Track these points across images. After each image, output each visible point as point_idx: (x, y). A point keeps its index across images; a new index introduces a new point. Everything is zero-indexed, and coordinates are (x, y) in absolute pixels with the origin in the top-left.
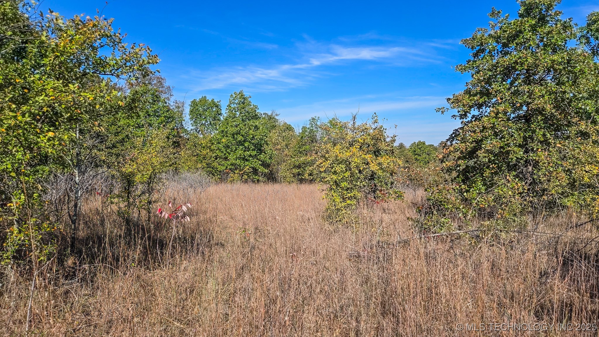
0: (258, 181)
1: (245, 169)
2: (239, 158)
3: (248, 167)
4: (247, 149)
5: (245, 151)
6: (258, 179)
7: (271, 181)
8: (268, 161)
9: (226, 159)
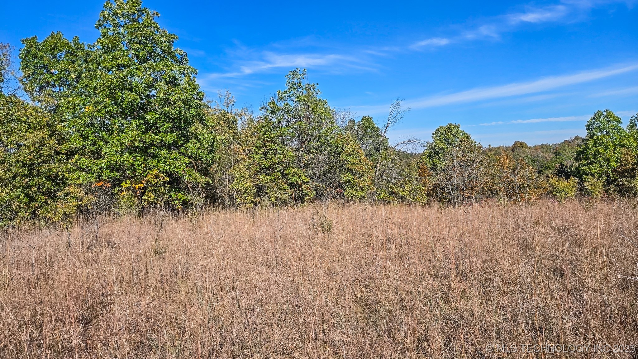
0: (185, 204)
1: (148, 177)
2: (132, 150)
3: (155, 172)
4: (151, 127)
5: (145, 132)
6: (184, 201)
7: (218, 206)
8: (206, 157)
9: (97, 154)
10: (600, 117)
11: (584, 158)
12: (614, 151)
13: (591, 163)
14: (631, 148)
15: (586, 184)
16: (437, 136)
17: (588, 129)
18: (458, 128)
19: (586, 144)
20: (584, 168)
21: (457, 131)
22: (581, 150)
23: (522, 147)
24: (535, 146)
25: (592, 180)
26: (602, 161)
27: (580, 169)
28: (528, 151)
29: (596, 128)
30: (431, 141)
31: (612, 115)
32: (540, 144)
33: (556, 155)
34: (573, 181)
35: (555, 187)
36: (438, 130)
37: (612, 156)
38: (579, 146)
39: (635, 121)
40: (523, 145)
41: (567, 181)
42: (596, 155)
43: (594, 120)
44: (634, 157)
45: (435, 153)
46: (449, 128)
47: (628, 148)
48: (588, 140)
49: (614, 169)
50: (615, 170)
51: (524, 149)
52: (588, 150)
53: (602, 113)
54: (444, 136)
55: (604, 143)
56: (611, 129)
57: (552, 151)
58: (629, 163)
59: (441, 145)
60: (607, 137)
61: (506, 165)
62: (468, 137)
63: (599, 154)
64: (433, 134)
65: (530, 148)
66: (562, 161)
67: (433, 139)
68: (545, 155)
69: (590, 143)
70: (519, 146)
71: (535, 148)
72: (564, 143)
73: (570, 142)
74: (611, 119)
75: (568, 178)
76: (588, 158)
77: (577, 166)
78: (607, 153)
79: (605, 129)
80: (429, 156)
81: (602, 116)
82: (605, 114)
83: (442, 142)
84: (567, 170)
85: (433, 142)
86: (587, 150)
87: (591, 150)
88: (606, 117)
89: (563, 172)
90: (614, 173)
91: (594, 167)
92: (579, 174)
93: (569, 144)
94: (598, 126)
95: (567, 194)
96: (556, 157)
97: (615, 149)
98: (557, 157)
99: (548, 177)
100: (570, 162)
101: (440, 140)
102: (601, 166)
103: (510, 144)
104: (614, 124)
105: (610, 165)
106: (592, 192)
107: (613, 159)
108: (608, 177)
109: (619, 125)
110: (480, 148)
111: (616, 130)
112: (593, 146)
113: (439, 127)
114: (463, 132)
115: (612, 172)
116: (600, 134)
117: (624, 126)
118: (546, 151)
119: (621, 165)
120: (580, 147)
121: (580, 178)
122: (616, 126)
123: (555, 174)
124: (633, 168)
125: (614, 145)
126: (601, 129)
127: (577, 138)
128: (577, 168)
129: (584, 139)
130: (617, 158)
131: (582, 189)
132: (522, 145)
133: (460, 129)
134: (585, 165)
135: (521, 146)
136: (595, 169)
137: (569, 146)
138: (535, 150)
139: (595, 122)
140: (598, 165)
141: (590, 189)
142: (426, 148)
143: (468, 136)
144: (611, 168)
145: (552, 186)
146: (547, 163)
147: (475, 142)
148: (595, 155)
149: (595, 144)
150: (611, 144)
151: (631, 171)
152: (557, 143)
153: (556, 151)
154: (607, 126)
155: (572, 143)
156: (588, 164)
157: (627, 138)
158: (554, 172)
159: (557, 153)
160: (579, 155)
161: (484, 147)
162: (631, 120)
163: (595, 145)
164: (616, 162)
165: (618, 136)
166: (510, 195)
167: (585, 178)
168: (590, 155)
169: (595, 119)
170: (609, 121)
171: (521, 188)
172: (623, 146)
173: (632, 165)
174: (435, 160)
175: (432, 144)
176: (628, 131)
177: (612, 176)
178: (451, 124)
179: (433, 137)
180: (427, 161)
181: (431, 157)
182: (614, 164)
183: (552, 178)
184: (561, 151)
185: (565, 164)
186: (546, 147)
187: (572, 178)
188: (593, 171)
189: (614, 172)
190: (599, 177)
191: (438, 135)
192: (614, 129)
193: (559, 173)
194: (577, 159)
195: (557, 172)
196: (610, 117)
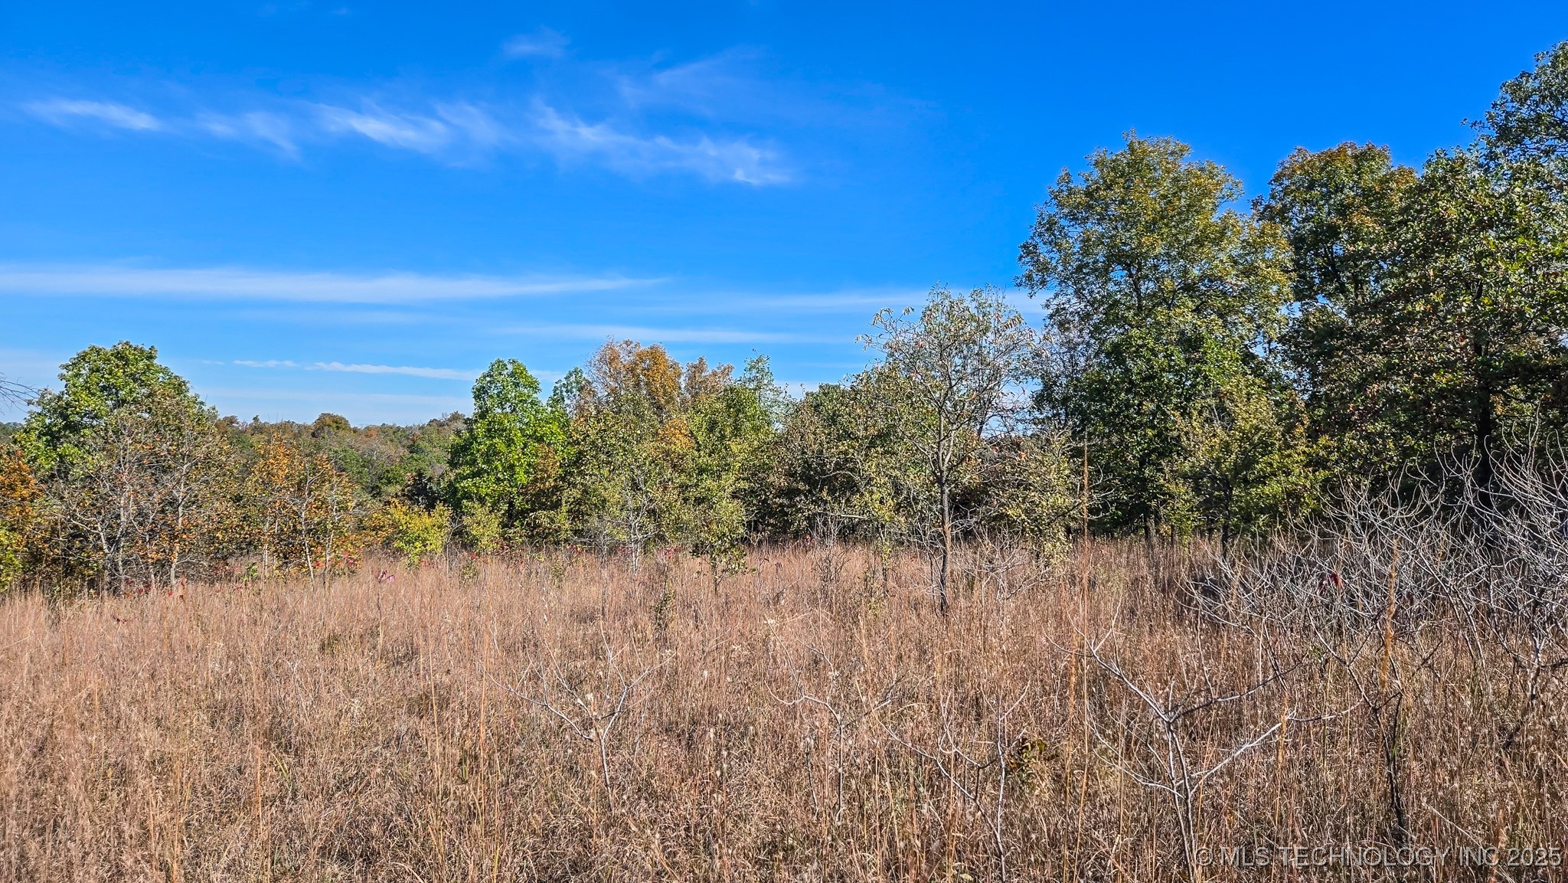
10: (500, 374)
11: (467, 463)
12: (523, 449)
13: (478, 474)
14: (554, 444)
15: (467, 520)
16: (78, 375)
17: (477, 397)
18: (150, 357)
19: (471, 431)
20: (464, 483)
21: (148, 366)
22: (461, 442)
23: (338, 428)
24: (368, 428)
25: (480, 512)
26: (500, 468)
27: (458, 485)
28: (349, 439)
29: (491, 397)
30: (58, 388)
31: (522, 373)
32: (380, 425)
33: (411, 452)
34: (442, 512)
35: (401, 528)
36: (83, 357)
37: (519, 459)
38: (458, 433)
39: (561, 392)
40: (339, 423)
41: (429, 515)
42: (491, 455)
43: (488, 379)
44: (558, 464)
45: (66, 427)
46: (119, 356)
47: (549, 445)
48: (476, 421)
49: (522, 488)
50: (523, 490)
51: (341, 433)
52: (475, 445)
53: (505, 365)
54: (102, 377)
55: (505, 430)
56: (521, 401)
57: (405, 442)
58: (549, 477)
59: (90, 403)
60: (512, 417)
61: (280, 473)
62: (180, 387)
63: (496, 453)
64: (66, 367)
65: (355, 432)
66: (423, 465)
67: (64, 382)
68: (390, 449)
69: (480, 429)
70: (330, 424)
71: (368, 432)
72: (429, 425)
73: (441, 425)
74: (521, 380)
75: (430, 507)
76: (474, 462)
77: (453, 478)
78: (510, 452)
79: (509, 401)
80: (44, 435)
81: (505, 372)
82: (510, 367)
83: (94, 395)
84: (431, 488)
85: (63, 393)
86: (472, 443)
87: (480, 444)
88: (512, 375)
89: (421, 494)
90: (521, 497)
91: (484, 482)
92: (454, 498)
93: (440, 428)
94: (496, 392)
95: (425, 546)
96: (412, 457)
97: (525, 445)
98: (414, 455)
99: (389, 503)
100: (438, 469)
101: (89, 388)
102: (498, 479)
103: (310, 419)
104: (526, 391)
105: (516, 479)
106: (477, 540)
107: (521, 465)
108: (511, 504)
109: (535, 395)
110: (232, 423)
111: (529, 406)
112: (486, 436)
113: (87, 350)
114: (165, 371)
115: (519, 494)
116: (500, 411)
117: (543, 398)
118: (392, 441)
119: (536, 480)
120: (460, 437)
121: (457, 506)
122: (528, 396)
123: (404, 495)
124: (556, 488)
125: (524, 436)
126: (502, 400)
127: (455, 417)
128: (451, 484)
129: (468, 419)
130: (529, 465)
131: (459, 533)
132: (336, 422)
133: (155, 361)
134: (466, 478)
135: (335, 425)
136: (486, 486)
137: (439, 432)
138: (366, 436)
139: (490, 382)
140: (493, 479)
141: (474, 533)
142: (39, 409)
143: (179, 385)
144: (516, 486)
145: (395, 525)
146: (392, 470)
147: (202, 403)
148: (487, 456)
149: (489, 430)
150: (519, 435)
151: (553, 494)
152: (416, 424)
153: (412, 441)
154: (513, 394)
155: (446, 427)
156: (474, 475)
157: (547, 423)
158: (403, 490)
159: (413, 449)
160: (459, 453)
161: (240, 420)
162: (556, 389)
163: (490, 433)
164: (527, 472)
165: (533, 417)
166: (289, 552)
167: (466, 507)
168: (478, 455)
169: (491, 376)
170: (517, 385)
171: (317, 532)
172: (540, 440)
173: (555, 480)
174: (66, 447)
175: (60, 398)
176: (550, 409)
177: (518, 502)
178: (127, 343)
179: (62, 377)
180: (38, 448)
181: (53, 437)
182: (522, 478)
183: (396, 507)
184: (422, 444)
185: (428, 474)
186: (391, 432)
187: (440, 506)
188: (483, 491)
189: (522, 494)
190: (494, 504)
191: (83, 372)
192: (526, 401)
193: (414, 494)
194: (453, 464)
195: (408, 491)
196: (518, 375)
